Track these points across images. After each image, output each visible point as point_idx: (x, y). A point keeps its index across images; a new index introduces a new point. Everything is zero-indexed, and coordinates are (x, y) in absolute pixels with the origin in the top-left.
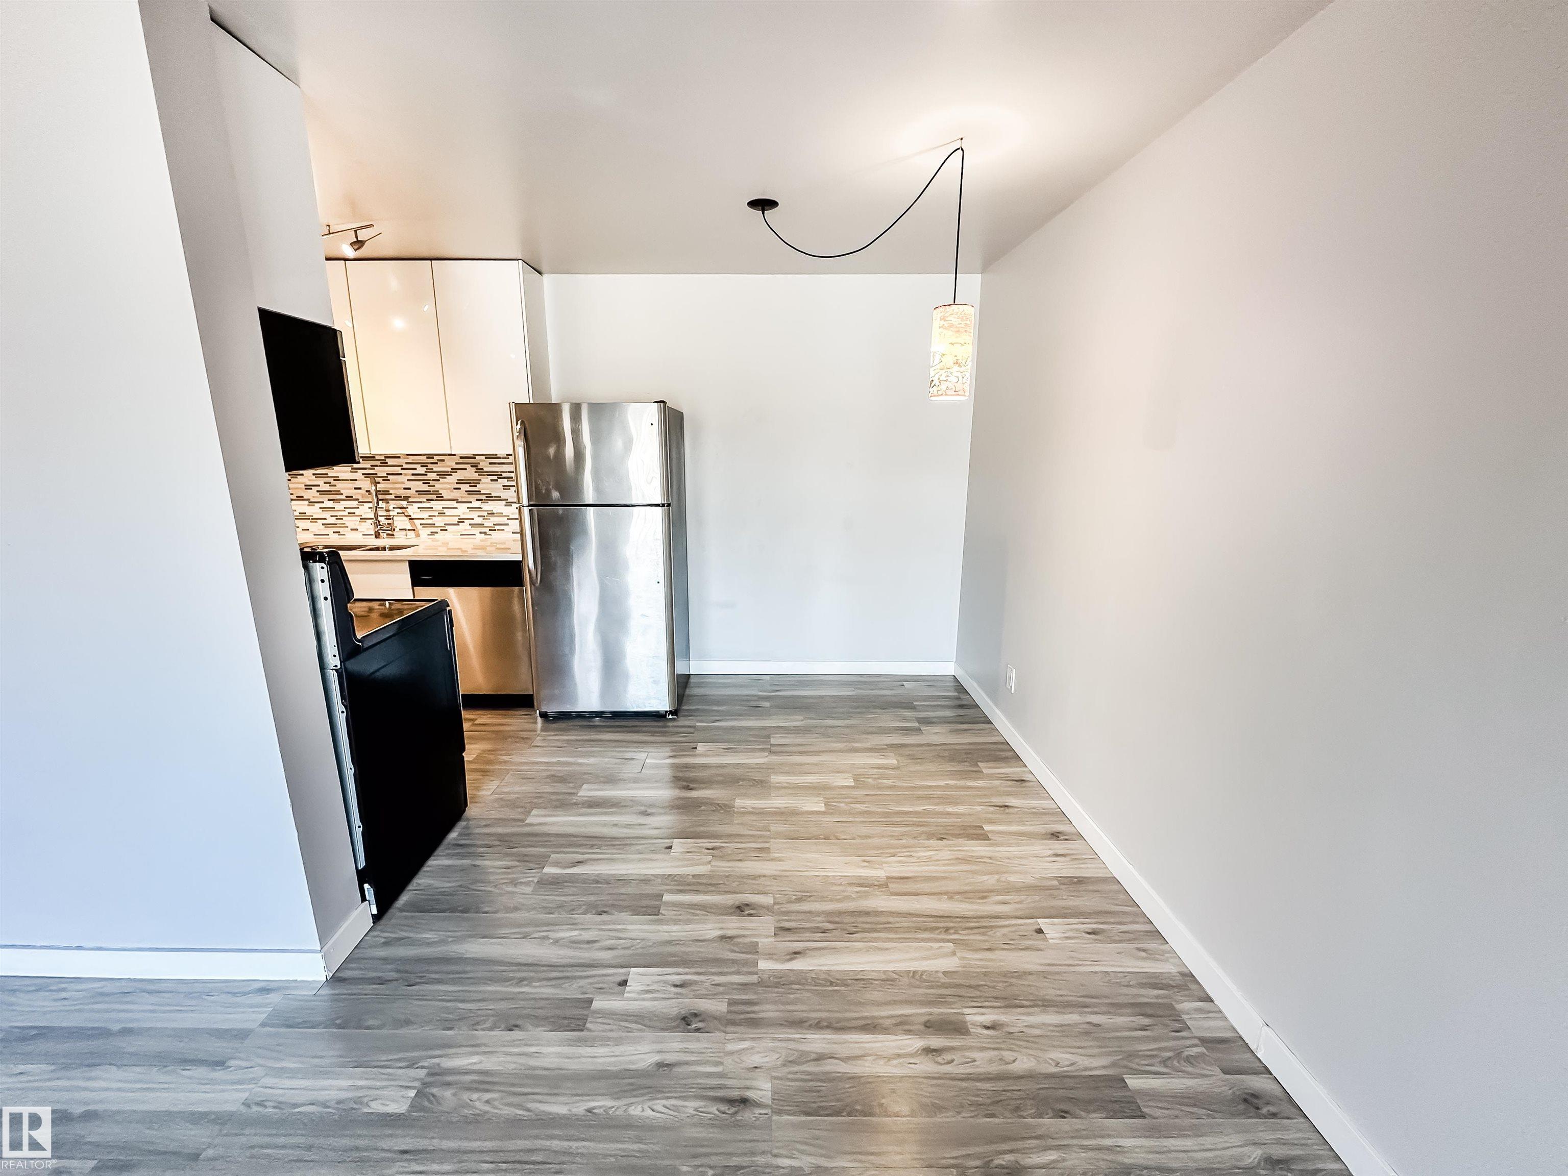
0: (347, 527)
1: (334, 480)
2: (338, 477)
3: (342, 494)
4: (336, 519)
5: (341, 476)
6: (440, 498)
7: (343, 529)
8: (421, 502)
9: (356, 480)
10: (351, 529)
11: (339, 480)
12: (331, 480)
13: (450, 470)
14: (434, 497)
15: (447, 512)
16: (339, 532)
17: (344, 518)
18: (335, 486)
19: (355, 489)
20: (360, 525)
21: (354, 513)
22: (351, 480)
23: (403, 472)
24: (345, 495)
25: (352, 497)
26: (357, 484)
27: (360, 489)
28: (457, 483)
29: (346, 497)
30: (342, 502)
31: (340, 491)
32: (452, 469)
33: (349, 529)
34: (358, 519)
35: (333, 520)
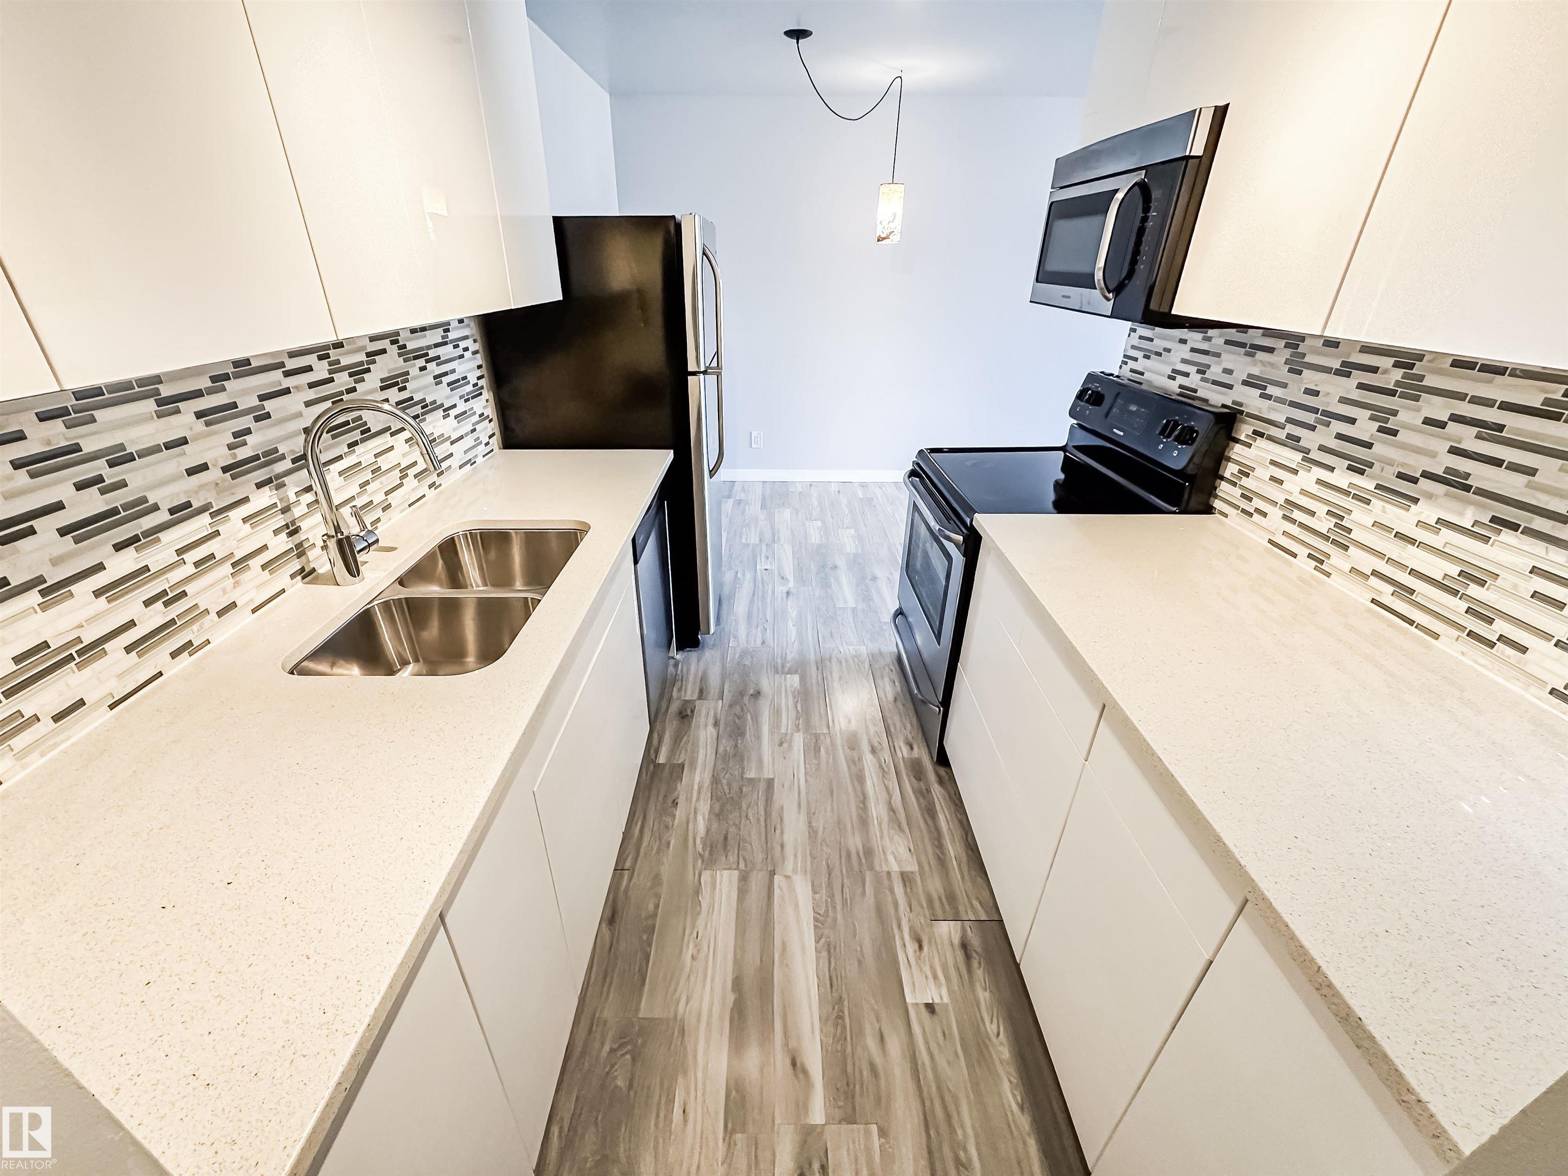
0: (207, 611)
1: (112, 464)
2: (121, 447)
3: (155, 508)
4: (166, 604)
5: (132, 442)
6: (367, 434)
7: (195, 627)
8: (340, 458)
9: (184, 441)
10: (220, 614)
11: (130, 458)
12: (99, 467)
13: (364, 358)
14: (356, 435)
15: (385, 462)
16: (190, 643)
17: (189, 588)
18: (123, 484)
19: (191, 472)
20: (236, 584)
21: (212, 556)
22: (169, 446)
23: (290, 382)
24: (165, 506)
25: (188, 505)
26: (192, 455)
27: (204, 467)
28: (383, 388)
29: (172, 511)
30: (165, 536)
31: (144, 500)
32: (369, 355)
33: (213, 615)
34: (227, 568)
35: (158, 615)
